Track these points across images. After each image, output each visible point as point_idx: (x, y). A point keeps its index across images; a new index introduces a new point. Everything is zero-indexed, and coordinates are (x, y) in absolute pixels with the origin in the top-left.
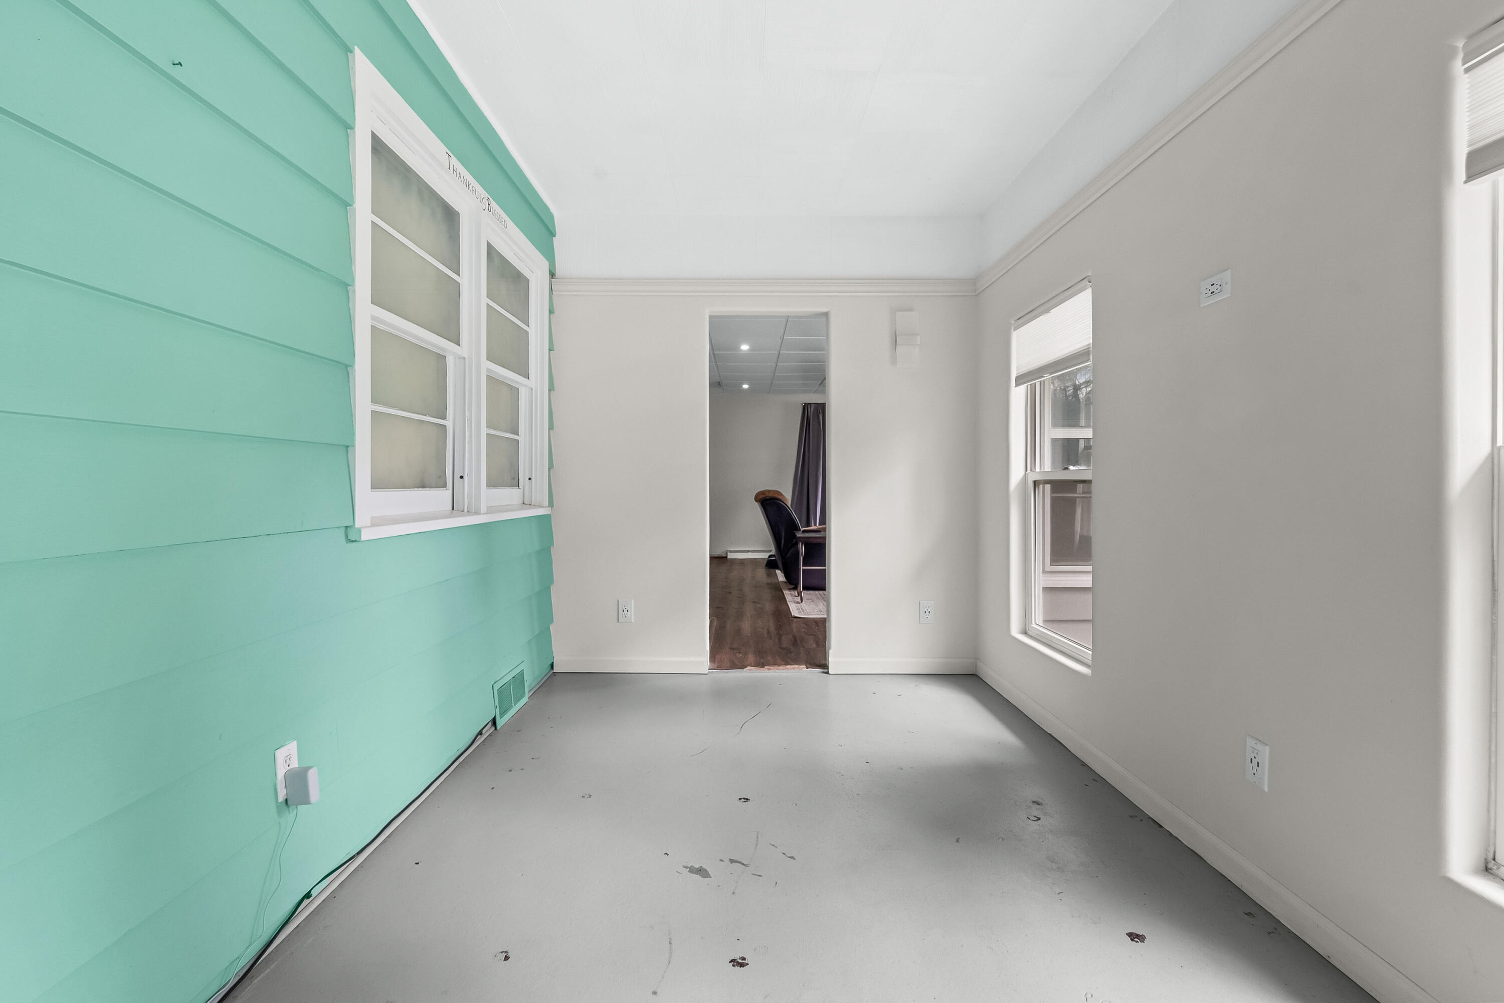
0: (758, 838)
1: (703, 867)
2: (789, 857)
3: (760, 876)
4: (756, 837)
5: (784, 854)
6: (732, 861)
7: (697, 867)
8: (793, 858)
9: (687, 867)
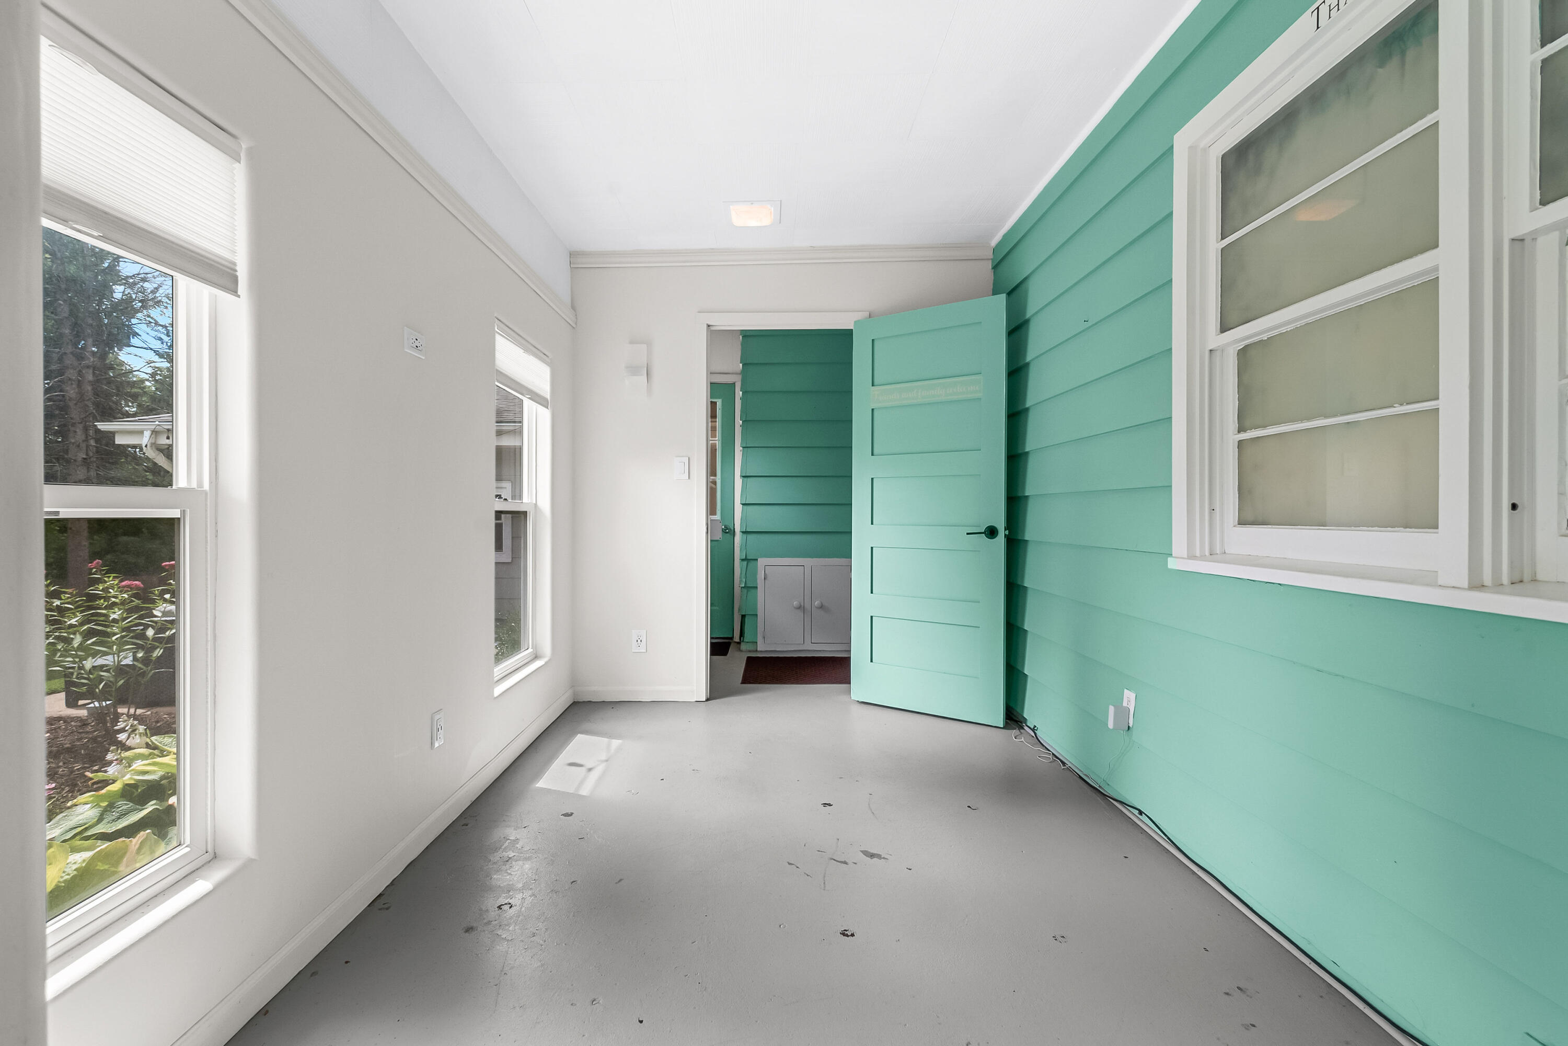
0: (824, 883)
1: (870, 859)
2: (793, 864)
3: (819, 851)
4: (826, 883)
5: (798, 867)
6: (845, 863)
7: (875, 859)
8: (790, 864)
9: (884, 858)
